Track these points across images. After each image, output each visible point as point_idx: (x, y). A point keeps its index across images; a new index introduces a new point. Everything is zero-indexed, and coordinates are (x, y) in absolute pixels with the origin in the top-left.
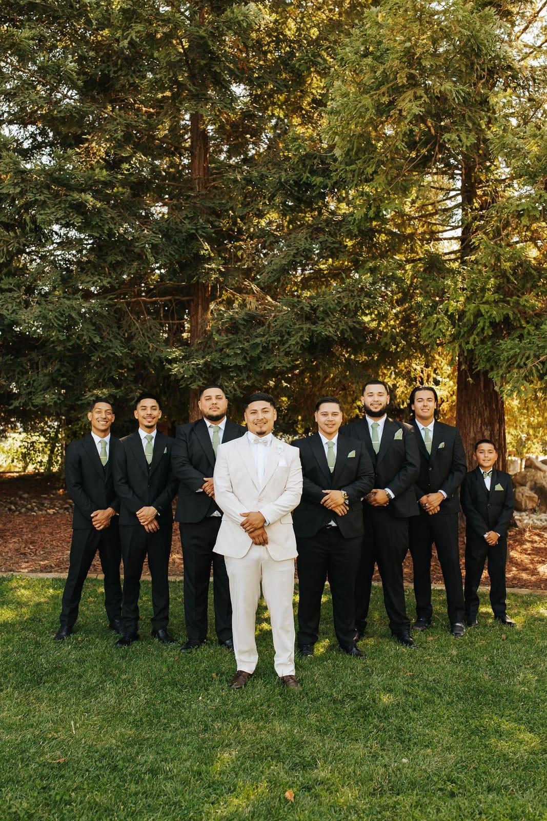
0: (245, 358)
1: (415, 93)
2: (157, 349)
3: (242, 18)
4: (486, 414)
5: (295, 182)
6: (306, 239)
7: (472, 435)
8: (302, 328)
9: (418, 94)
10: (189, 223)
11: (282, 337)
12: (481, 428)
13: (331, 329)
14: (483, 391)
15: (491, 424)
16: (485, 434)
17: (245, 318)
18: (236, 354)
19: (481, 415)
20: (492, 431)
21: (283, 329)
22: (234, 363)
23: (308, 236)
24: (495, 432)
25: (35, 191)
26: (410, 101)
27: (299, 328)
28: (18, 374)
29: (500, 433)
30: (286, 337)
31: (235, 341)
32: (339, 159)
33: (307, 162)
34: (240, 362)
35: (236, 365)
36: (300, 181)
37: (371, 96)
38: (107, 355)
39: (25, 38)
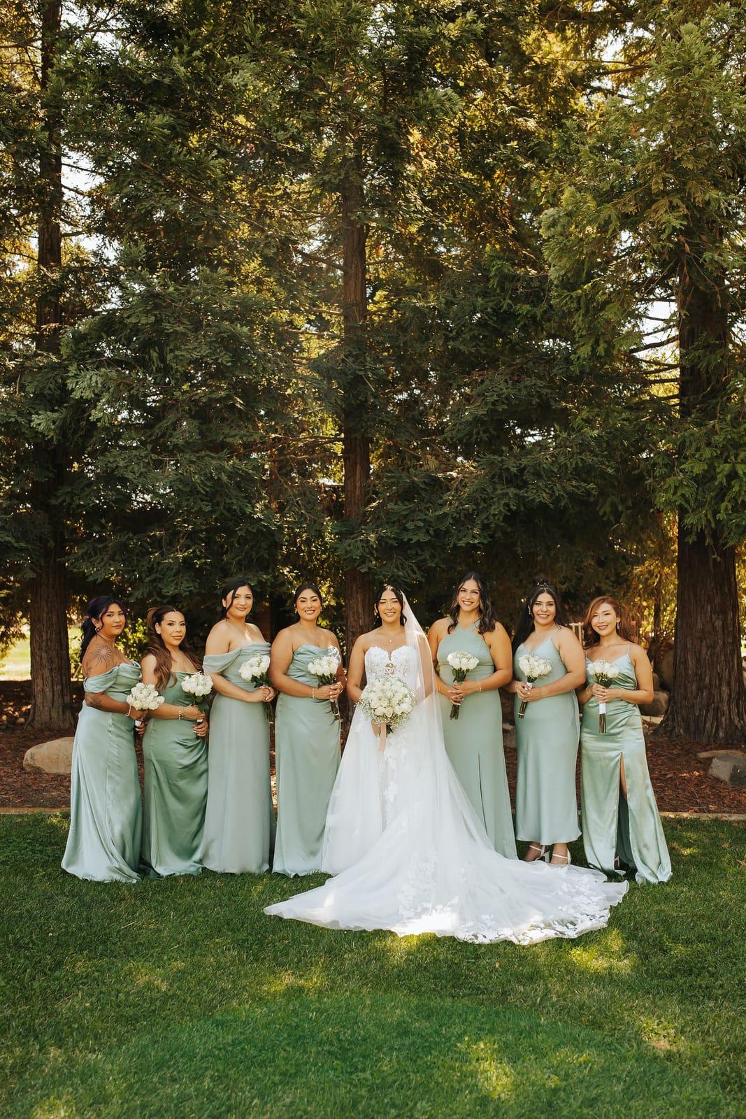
0: (428, 531)
1: (671, 202)
2: (315, 521)
3: (438, 105)
4: (717, 600)
5: (494, 310)
6: (506, 381)
7: (700, 626)
8: (507, 494)
9: (674, 204)
10: (354, 362)
11: (477, 504)
12: (711, 617)
13: (544, 495)
14: (712, 570)
15: (724, 612)
16: (716, 624)
17: (426, 481)
18: (419, 528)
19: (710, 601)
20: (724, 621)
21: (478, 495)
22: (415, 539)
23: (507, 377)
24: (729, 622)
25: (172, 320)
26: (666, 212)
27: (503, 494)
28: (138, 555)
29: (734, 622)
30: (483, 505)
31: (414, 511)
32: (555, 282)
33: (507, 285)
34: (423, 538)
35: (419, 541)
36: (500, 309)
37: (614, 205)
38: (258, 530)
39: (159, 126)
